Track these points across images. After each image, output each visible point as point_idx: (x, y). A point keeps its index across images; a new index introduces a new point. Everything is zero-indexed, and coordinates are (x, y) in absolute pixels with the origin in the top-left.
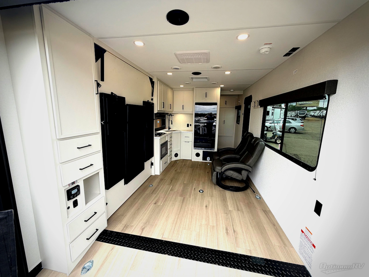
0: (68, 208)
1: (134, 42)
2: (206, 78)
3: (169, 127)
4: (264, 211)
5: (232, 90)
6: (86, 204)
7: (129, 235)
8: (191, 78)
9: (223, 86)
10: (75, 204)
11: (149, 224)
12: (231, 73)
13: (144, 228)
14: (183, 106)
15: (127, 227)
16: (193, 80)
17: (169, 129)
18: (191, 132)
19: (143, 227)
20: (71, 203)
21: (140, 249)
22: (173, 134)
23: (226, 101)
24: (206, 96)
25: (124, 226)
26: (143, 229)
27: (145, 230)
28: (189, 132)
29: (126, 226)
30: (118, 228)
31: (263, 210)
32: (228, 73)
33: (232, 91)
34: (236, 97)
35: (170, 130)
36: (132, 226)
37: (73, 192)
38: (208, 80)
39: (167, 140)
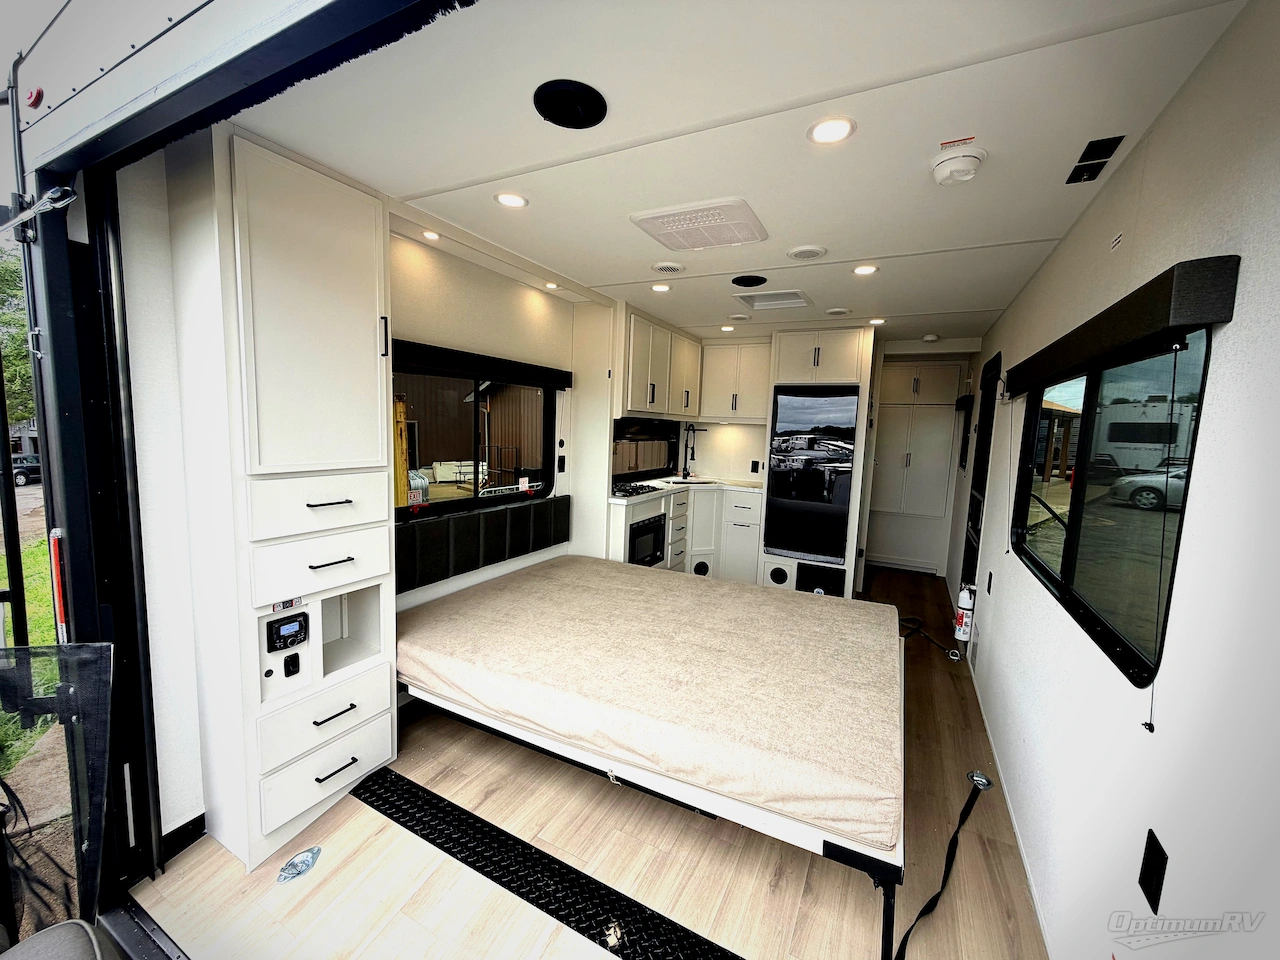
0: (269, 673)
1: (496, 198)
2: (795, 295)
3: (685, 469)
4: (984, 844)
5: (929, 338)
6: (325, 674)
7: (443, 800)
8: (741, 297)
9: (880, 322)
10: (292, 666)
11: (514, 782)
12: (878, 269)
13: (493, 791)
14: (735, 397)
15: (446, 776)
16: (752, 306)
17: (685, 477)
18: (757, 490)
19: (491, 788)
20: (277, 661)
21: (453, 855)
22: (691, 494)
23: (917, 381)
24: (816, 363)
25: (440, 769)
26: (488, 794)
27: (494, 797)
28: (751, 490)
29: (445, 773)
30: (420, 773)
31: (980, 837)
32: (865, 270)
33: (932, 341)
34: (958, 362)
35: (689, 479)
36: (463, 775)
37: (286, 630)
38: (810, 302)
39: (663, 511)
